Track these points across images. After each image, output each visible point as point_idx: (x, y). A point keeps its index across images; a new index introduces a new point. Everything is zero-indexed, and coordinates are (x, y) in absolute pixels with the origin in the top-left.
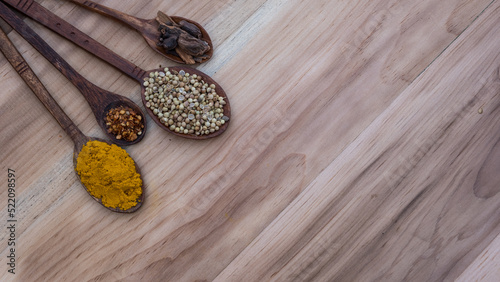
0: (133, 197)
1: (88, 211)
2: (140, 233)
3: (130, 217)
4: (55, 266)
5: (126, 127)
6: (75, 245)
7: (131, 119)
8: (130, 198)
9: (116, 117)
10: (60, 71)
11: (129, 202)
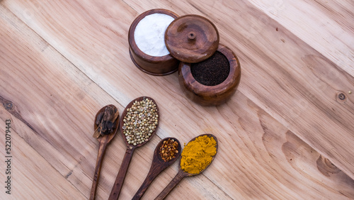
0: (209, 139)
1: (218, 165)
2: (227, 136)
3: (219, 142)
4: (251, 180)
5: (171, 148)
6: (238, 170)
7: (166, 146)
8: (210, 140)
9: (166, 154)
10: (144, 193)
11: (211, 141)
